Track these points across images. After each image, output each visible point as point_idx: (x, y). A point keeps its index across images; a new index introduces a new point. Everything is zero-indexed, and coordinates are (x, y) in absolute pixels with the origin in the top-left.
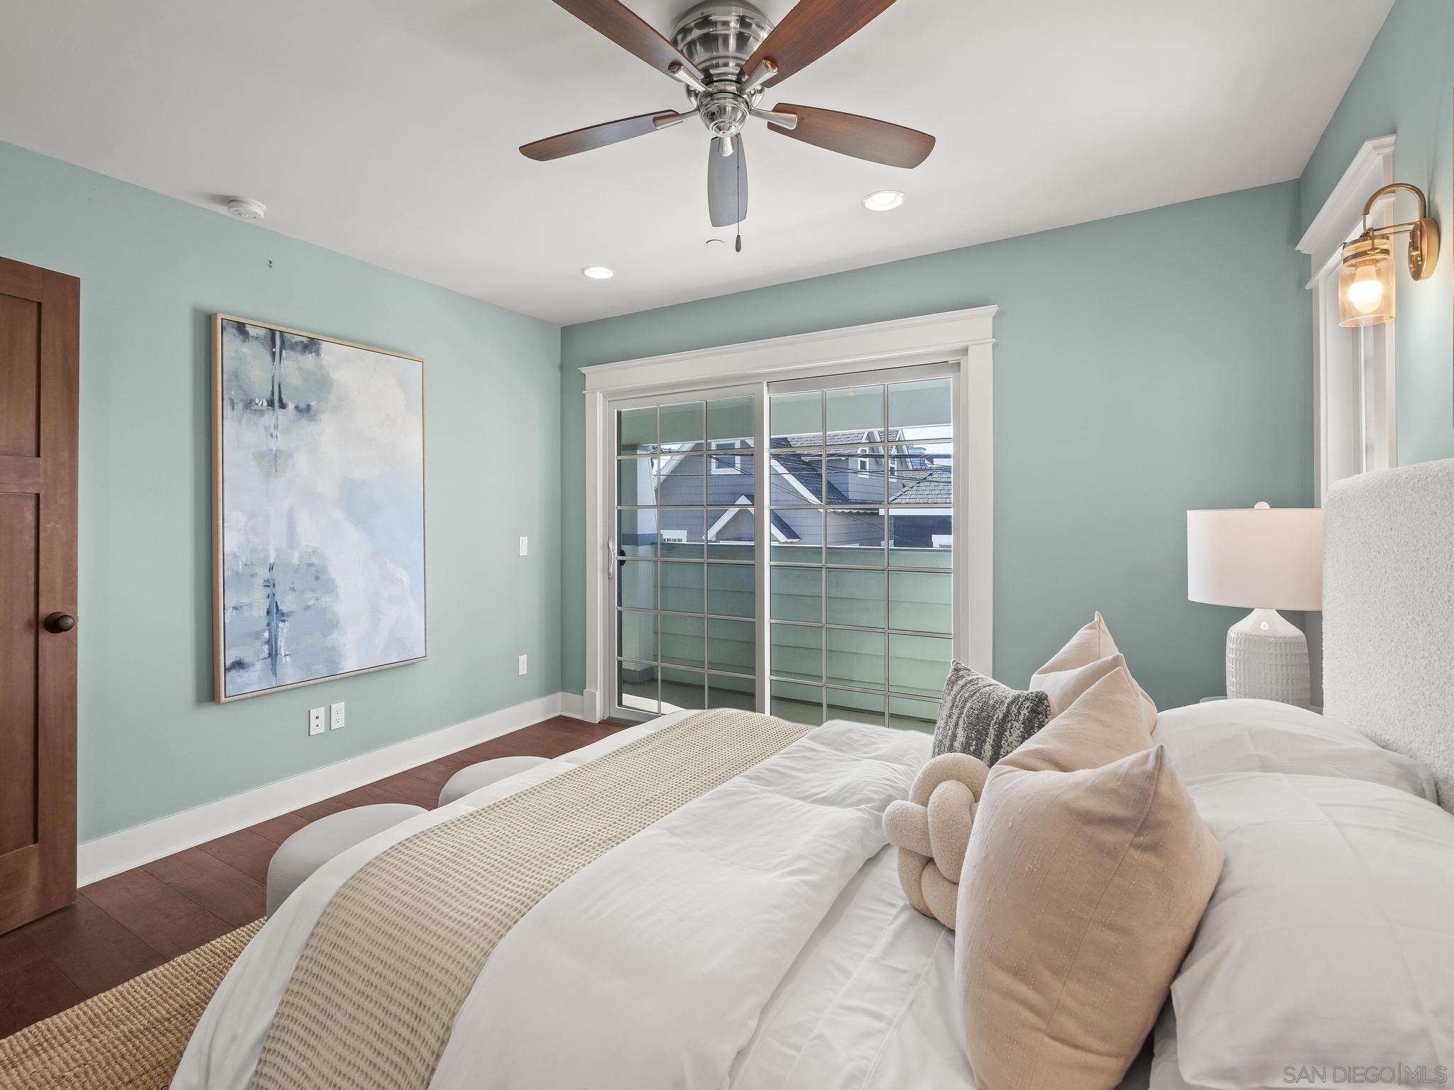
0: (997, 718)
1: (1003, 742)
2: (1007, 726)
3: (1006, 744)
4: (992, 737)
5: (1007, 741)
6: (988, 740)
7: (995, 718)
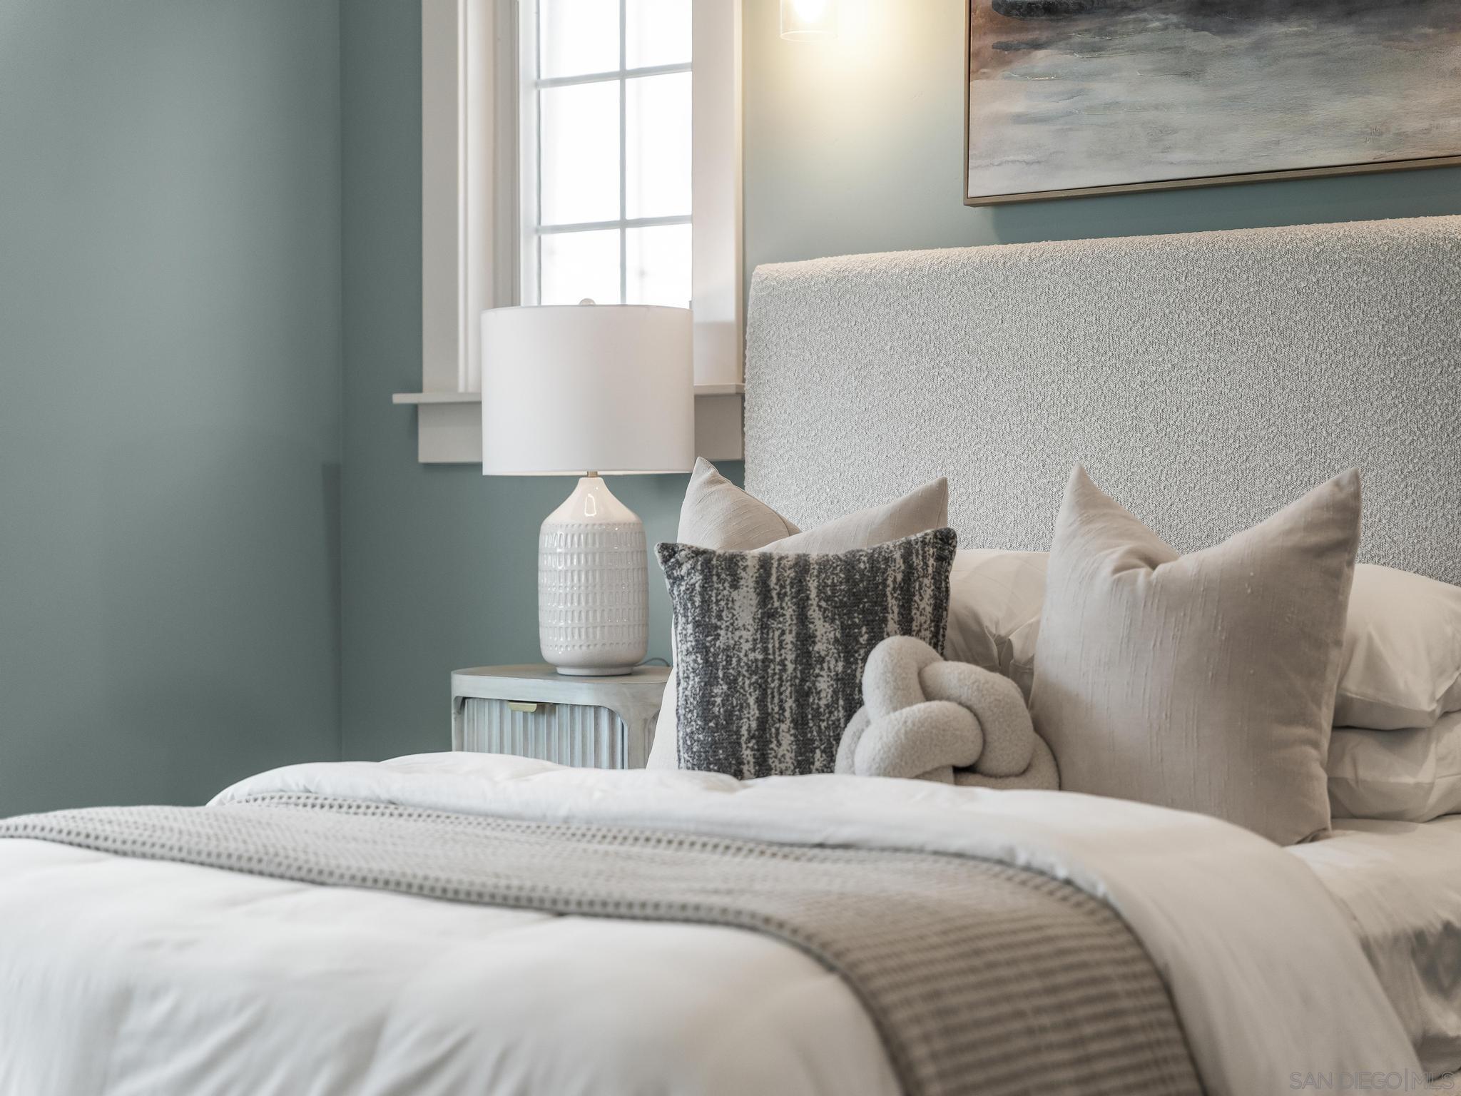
0: (895, 581)
1: (914, 611)
2: (914, 588)
3: (918, 613)
4: (896, 610)
5: (918, 609)
6: (890, 616)
7: (890, 582)
